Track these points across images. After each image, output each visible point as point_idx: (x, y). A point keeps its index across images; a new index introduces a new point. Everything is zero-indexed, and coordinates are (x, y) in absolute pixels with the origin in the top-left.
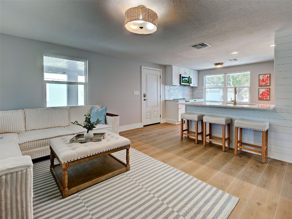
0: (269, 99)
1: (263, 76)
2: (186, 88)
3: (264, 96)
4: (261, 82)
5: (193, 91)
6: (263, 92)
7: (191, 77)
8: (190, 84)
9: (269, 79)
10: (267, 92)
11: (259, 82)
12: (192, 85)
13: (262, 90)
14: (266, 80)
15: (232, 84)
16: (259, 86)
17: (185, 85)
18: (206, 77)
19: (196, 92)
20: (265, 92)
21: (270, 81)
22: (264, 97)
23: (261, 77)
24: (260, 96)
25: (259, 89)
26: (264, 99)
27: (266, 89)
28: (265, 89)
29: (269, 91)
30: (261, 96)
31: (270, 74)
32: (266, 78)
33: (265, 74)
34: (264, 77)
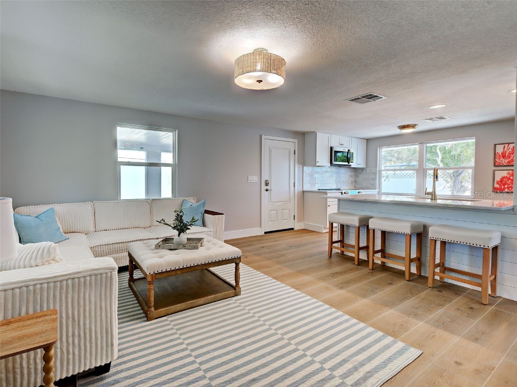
1: (505, 146)
2: (342, 170)
3: (504, 185)
4: (499, 158)
5: (356, 176)
6: (503, 178)
7: (352, 151)
8: (350, 164)
10: (512, 178)
11: (495, 158)
12: (353, 165)
13: (500, 174)
14: (509, 154)
15: (442, 161)
16: (495, 166)
17: (340, 166)
18: (383, 150)
19: (362, 177)
20: (507, 177)
22: (506, 186)
23: (500, 149)
24: (496, 186)
25: (494, 171)
26: (506, 190)
27: (511, 171)
28: (507, 171)
30: (500, 185)
32: (510, 150)
33: (509, 144)
34: (506, 149)
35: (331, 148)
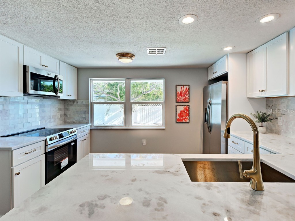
0: (188, 121)
1: (181, 87)
2: (48, 102)
3: (182, 117)
4: (179, 96)
5: (66, 109)
6: (182, 111)
7: (60, 77)
8: (59, 94)
9: (188, 93)
10: (186, 111)
11: (176, 96)
12: (62, 96)
13: (180, 108)
14: (184, 93)
16: (177, 102)
17: (44, 96)
18: (94, 82)
19: (72, 109)
20: (183, 111)
21: (189, 95)
22: (183, 118)
23: (179, 89)
24: (178, 117)
25: (176, 106)
26: (183, 121)
27: (185, 106)
28: (183, 107)
29: (188, 110)
30: (180, 117)
31: (189, 85)
32: (184, 90)
33: (184, 85)
34: (182, 90)
35: (25, 67)
